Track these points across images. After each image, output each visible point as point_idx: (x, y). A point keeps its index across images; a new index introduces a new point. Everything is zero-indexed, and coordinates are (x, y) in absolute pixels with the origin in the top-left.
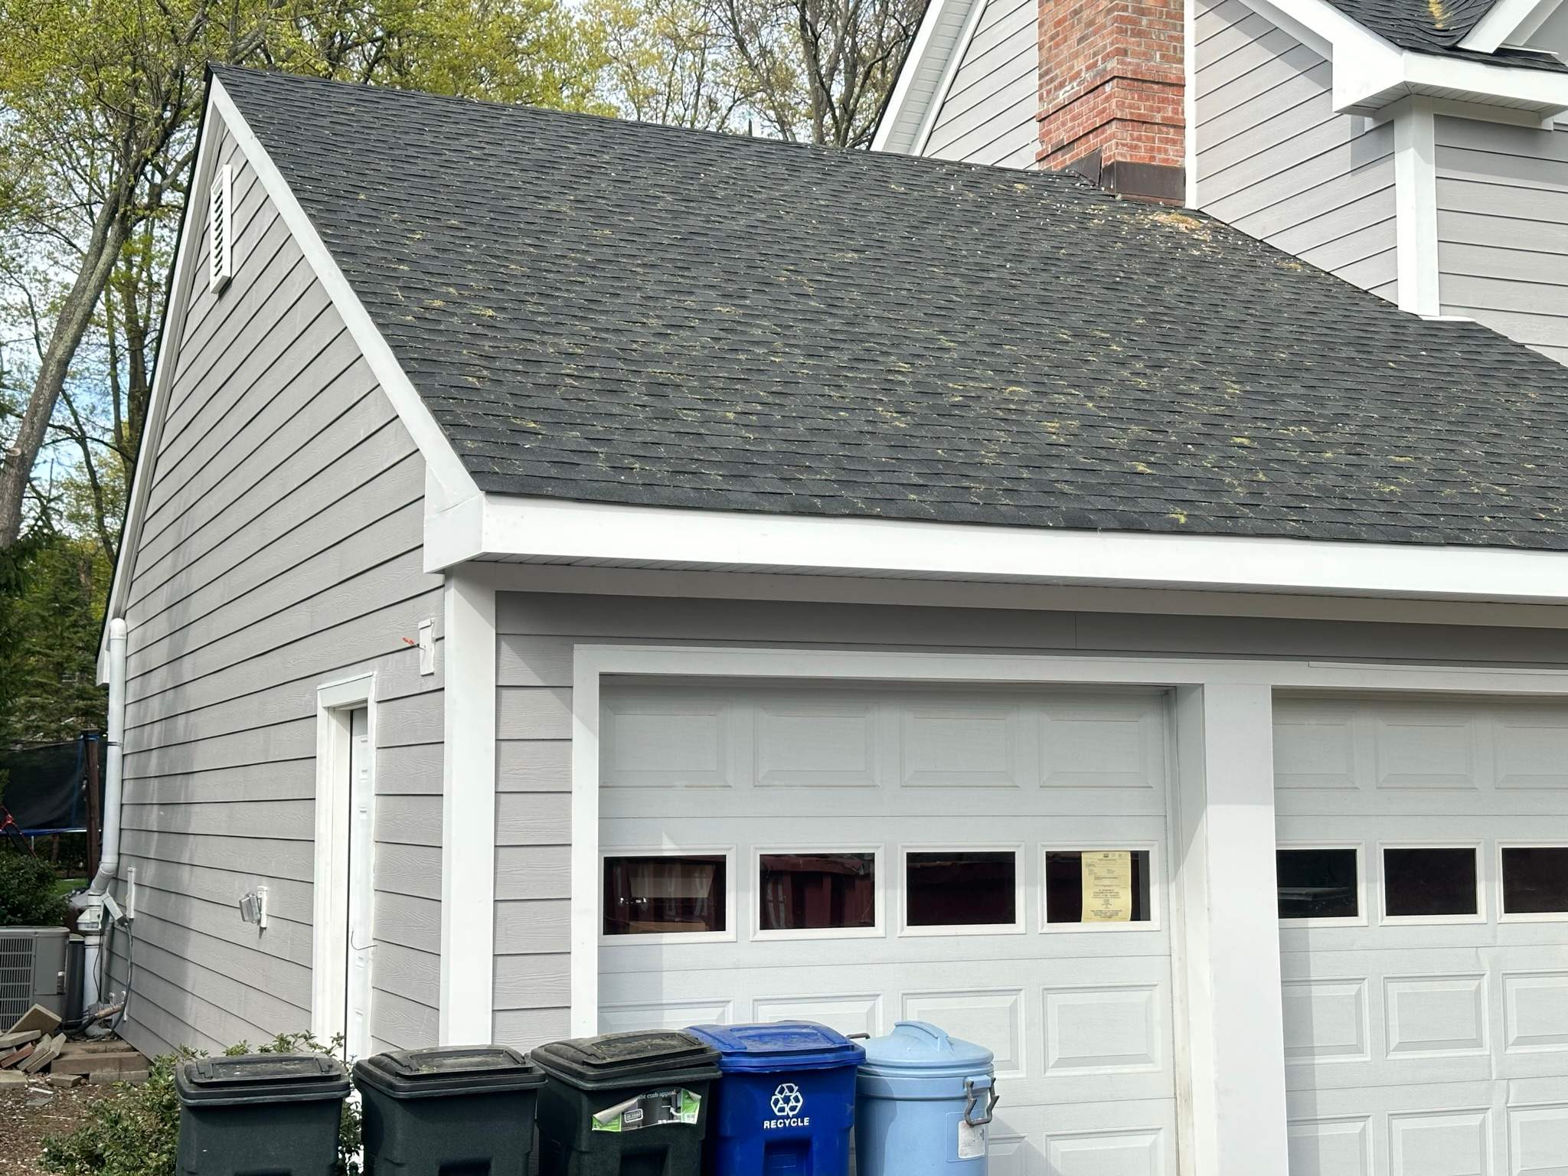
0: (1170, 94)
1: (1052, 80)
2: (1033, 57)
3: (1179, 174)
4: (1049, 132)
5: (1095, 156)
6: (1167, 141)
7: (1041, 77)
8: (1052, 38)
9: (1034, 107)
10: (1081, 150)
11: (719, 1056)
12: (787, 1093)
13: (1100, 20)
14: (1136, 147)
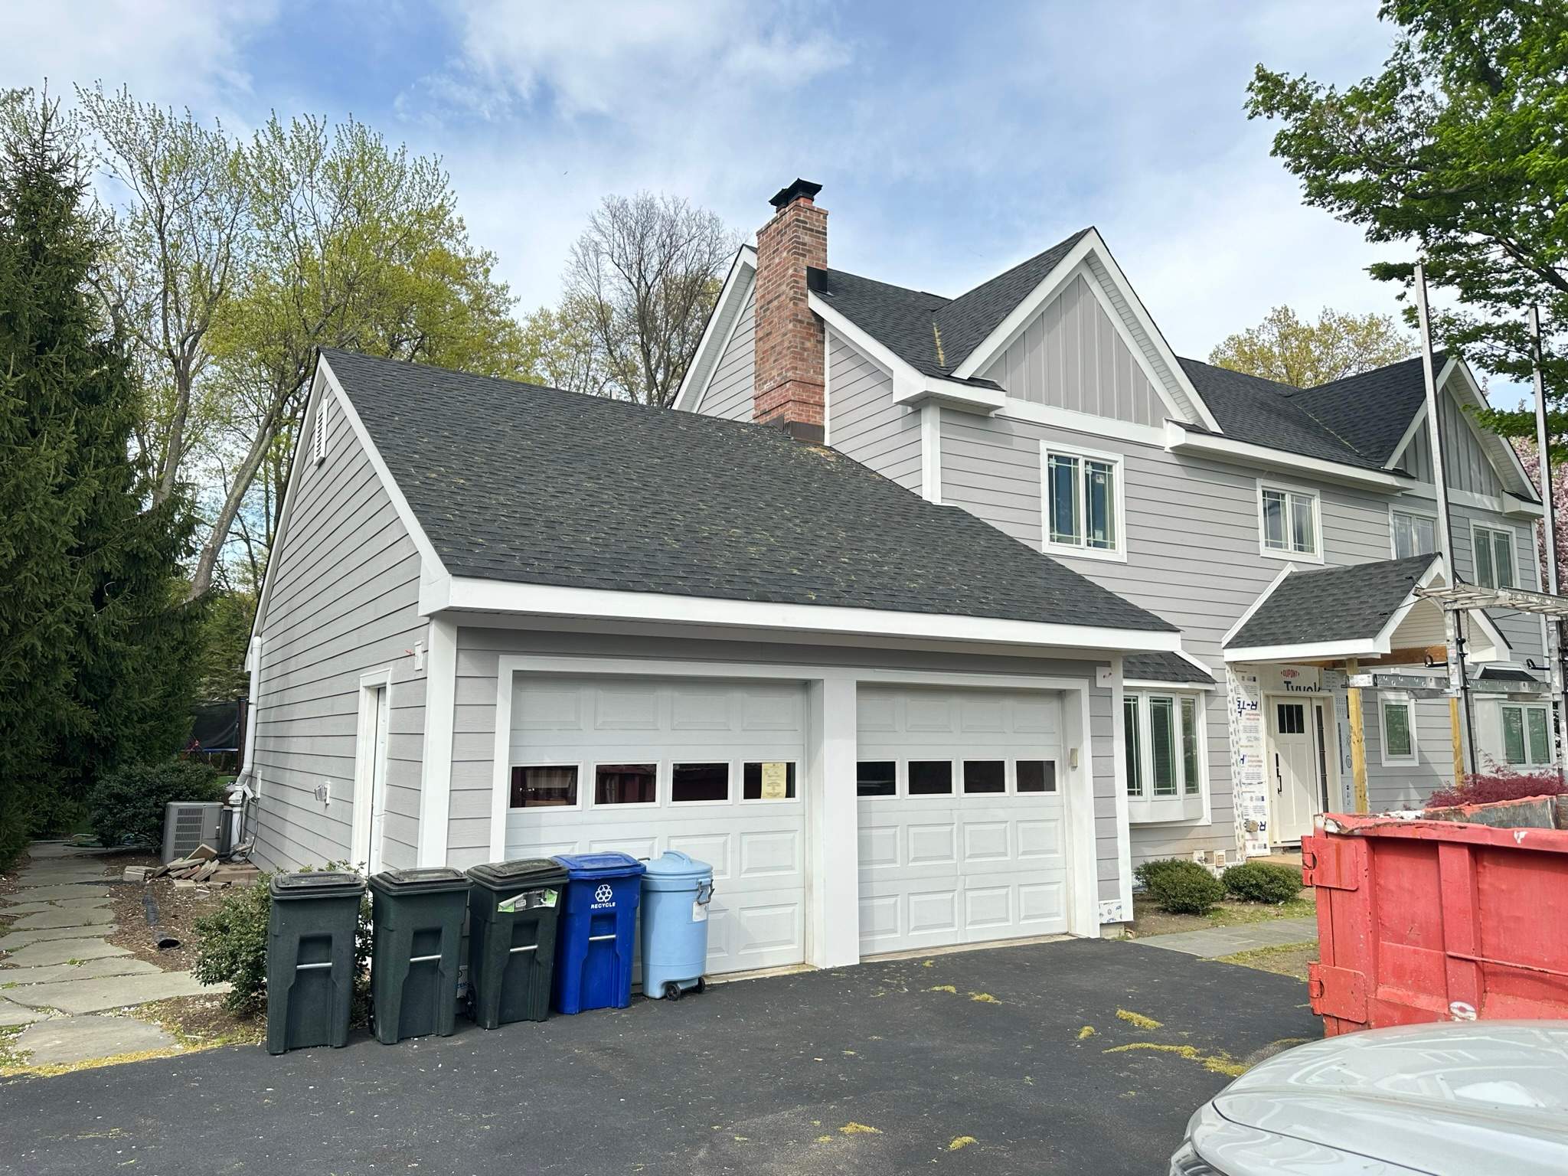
0: (817, 390)
1: (761, 380)
2: (752, 368)
3: (821, 429)
4: (759, 405)
5: (781, 417)
6: (816, 412)
7: (756, 378)
8: (761, 360)
9: (752, 392)
10: (774, 414)
11: (568, 871)
12: (604, 889)
13: (784, 352)
14: (801, 415)
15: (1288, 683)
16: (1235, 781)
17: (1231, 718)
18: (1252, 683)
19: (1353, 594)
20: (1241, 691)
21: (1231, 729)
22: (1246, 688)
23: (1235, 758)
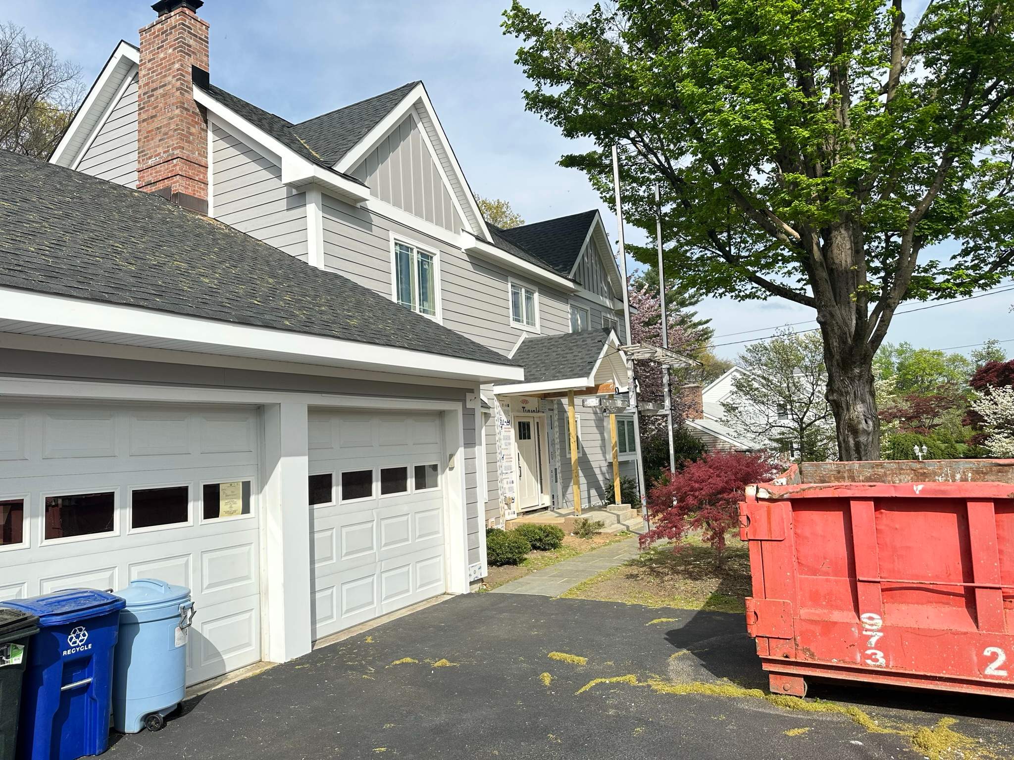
0: (202, 169)
1: (145, 155)
2: (136, 145)
3: (205, 203)
4: (143, 177)
5: (168, 189)
6: (201, 188)
7: (139, 153)
8: (145, 138)
9: (136, 166)
10: (161, 186)
12: (78, 632)
13: (171, 133)
14: (187, 188)
15: (524, 408)
16: (499, 472)
17: (497, 431)
18: (507, 408)
19: (567, 351)
20: (502, 413)
21: (497, 439)
22: (506, 412)
23: (499, 457)
